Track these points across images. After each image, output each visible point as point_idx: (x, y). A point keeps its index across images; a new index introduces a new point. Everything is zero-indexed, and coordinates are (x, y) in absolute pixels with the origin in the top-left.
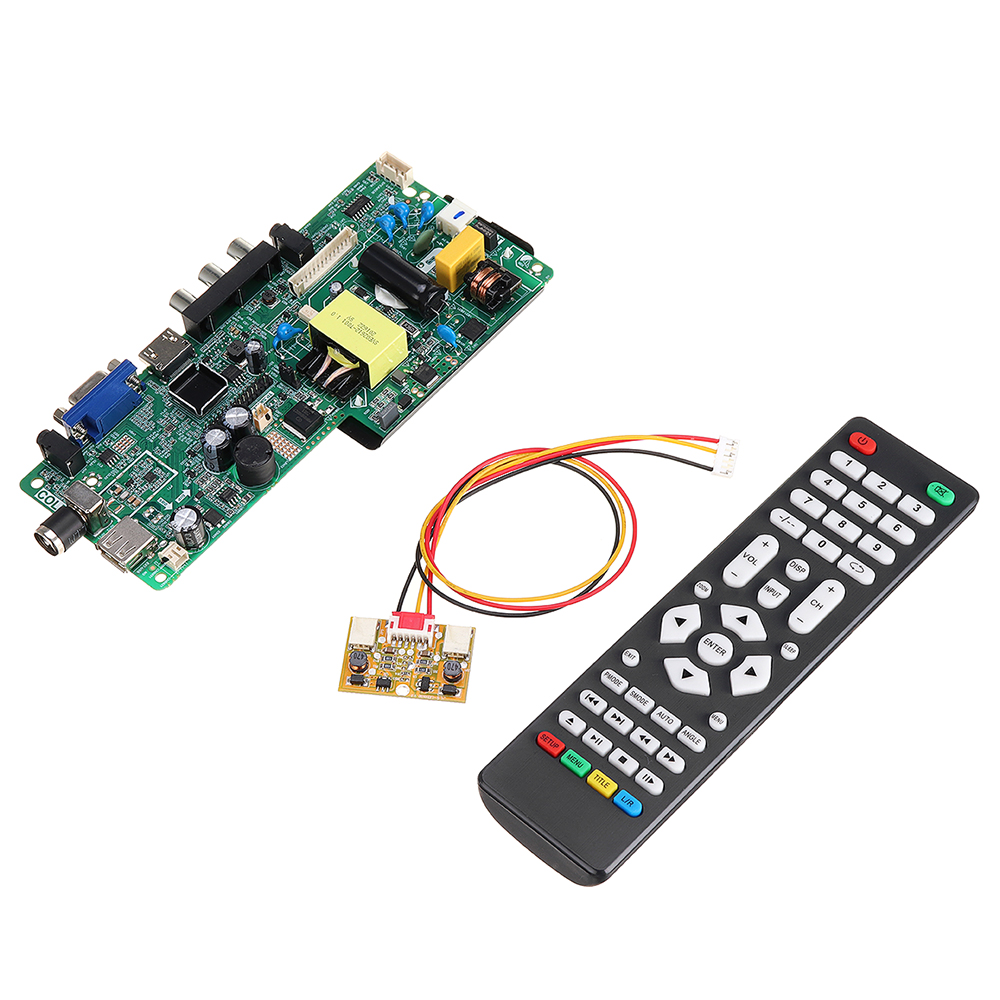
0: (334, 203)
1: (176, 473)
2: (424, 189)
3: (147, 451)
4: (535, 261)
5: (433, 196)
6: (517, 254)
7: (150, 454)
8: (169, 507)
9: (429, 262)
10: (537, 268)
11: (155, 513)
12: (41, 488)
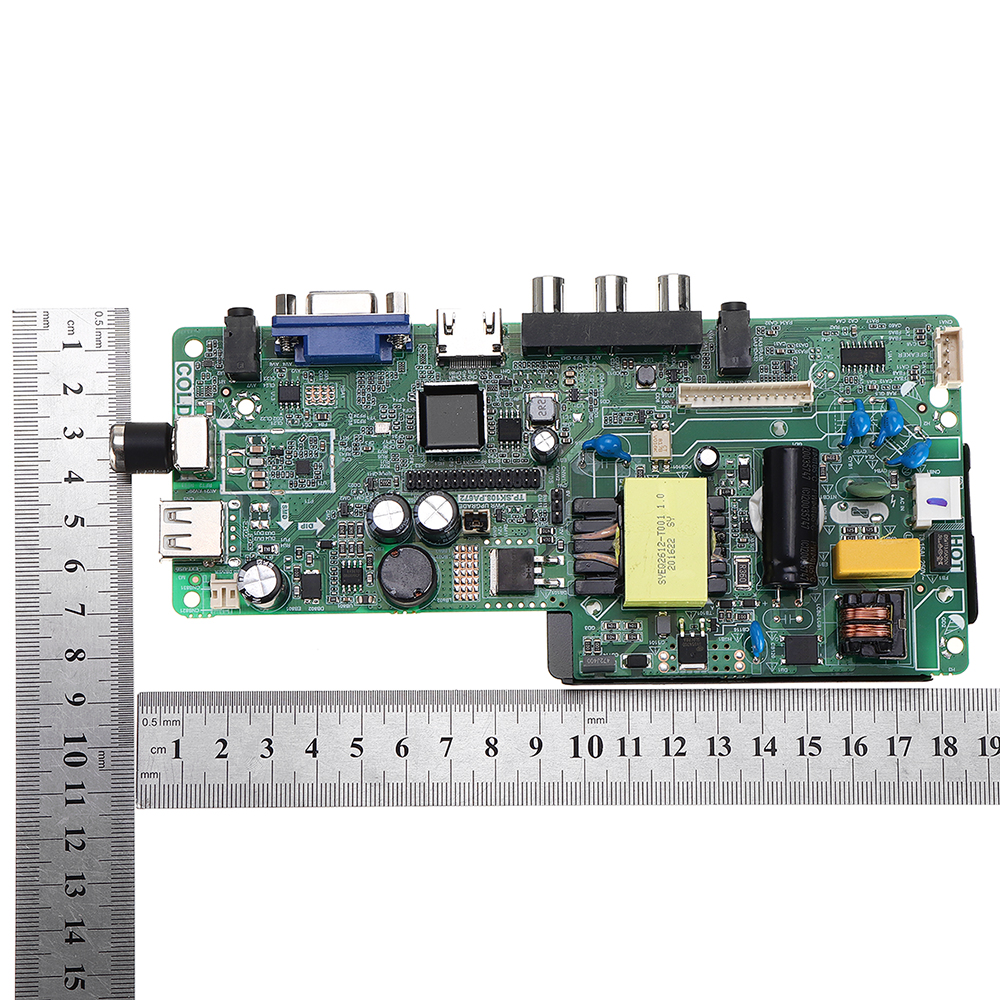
0: (846, 322)
1: (333, 490)
2: (957, 412)
3: (333, 431)
4: (963, 636)
5: (957, 430)
6: (953, 604)
7: (333, 437)
8: (285, 524)
9: (855, 512)
10: (955, 646)
11: (264, 515)
12: (191, 359)
